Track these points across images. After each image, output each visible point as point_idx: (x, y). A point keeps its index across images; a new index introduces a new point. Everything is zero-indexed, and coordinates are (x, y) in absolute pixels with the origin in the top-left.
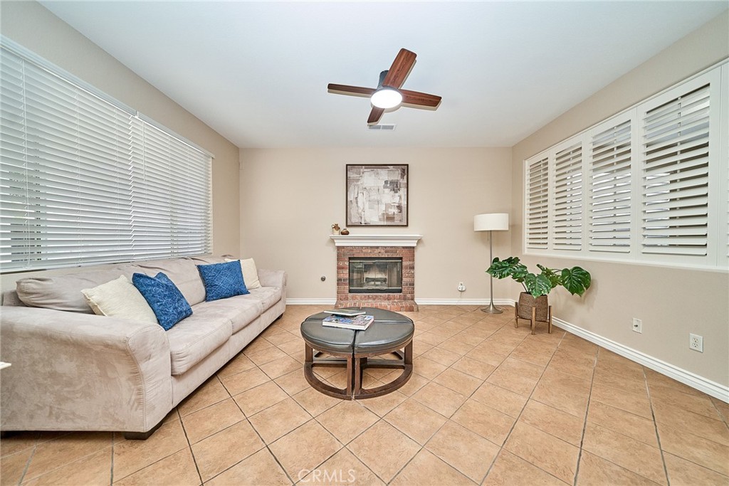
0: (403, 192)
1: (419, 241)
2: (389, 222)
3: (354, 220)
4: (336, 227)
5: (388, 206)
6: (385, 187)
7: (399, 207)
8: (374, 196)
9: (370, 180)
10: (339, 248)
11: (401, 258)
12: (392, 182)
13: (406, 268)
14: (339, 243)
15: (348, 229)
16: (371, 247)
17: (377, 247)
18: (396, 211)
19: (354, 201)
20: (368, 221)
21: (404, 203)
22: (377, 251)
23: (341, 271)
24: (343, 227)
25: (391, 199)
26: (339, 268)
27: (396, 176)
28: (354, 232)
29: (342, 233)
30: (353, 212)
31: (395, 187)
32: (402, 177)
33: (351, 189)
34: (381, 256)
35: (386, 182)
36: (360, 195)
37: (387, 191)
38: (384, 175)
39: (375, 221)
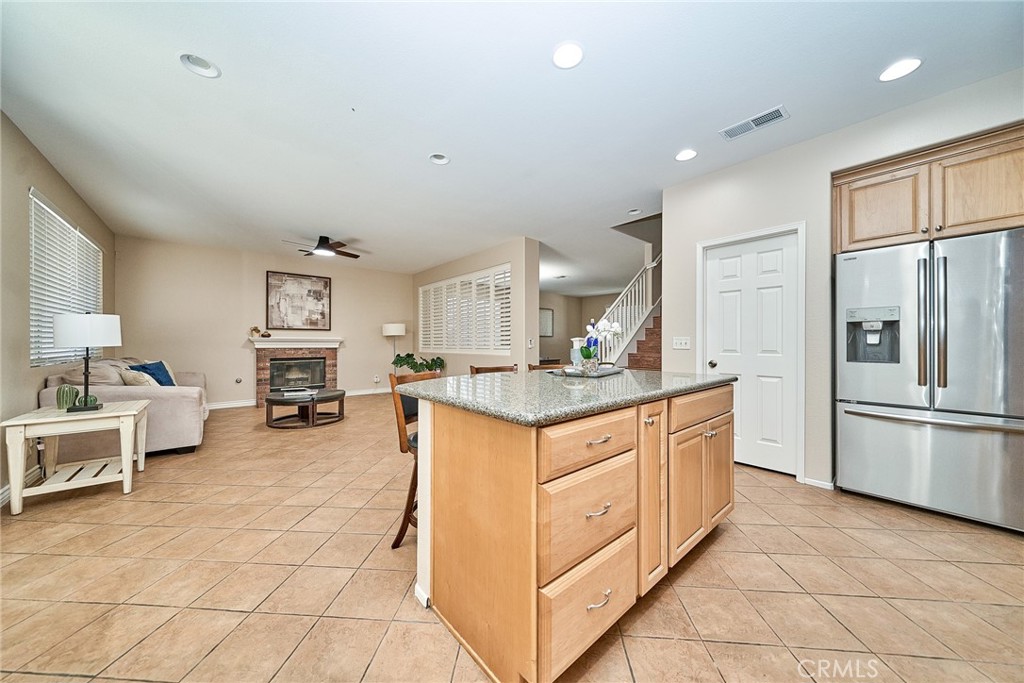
0: (326, 301)
1: (341, 343)
2: (313, 327)
3: (276, 323)
4: (256, 330)
5: (311, 312)
6: (308, 295)
7: (322, 314)
8: (297, 303)
9: (291, 287)
10: (258, 350)
11: (324, 358)
12: (315, 292)
13: (330, 366)
14: (258, 346)
15: (270, 332)
16: (295, 349)
17: (301, 349)
18: (319, 317)
19: (276, 306)
20: (290, 325)
21: (327, 311)
22: (300, 352)
23: (261, 372)
24: (263, 330)
25: (313, 307)
26: (258, 369)
27: (319, 287)
28: (275, 335)
29: (263, 336)
30: (274, 315)
31: (318, 296)
32: (325, 288)
33: (272, 294)
34: (305, 356)
35: (309, 291)
36: (282, 301)
37: (310, 299)
38: (307, 285)
39: (298, 324)
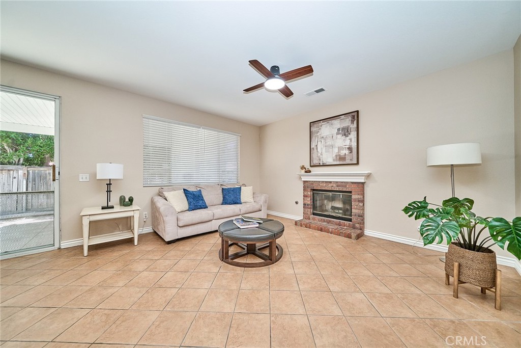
0: (353, 135)
1: (368, 176)
2: (342, 161)
3: (315, 162)
4: (303, 168)
5: (340, 149)
6: (338, 134)
7: (350, 149)
8: (329, 142)
9: (326, 130)
10: (304, 182)
11: (351, 192)
12: (343, 129)
13: (355, 200)
14: (304, 179)
15: (311, 169)
16: (326, 182)
17: (330, 182)
18: (347, 152)
19: (315, 148)
20: (325, 162)
21: (354, 144)
22: (330, 185)
23: (306, 198)
24: (307, 166)
25: (343, 143)
26: (305, 196)
27: (347, 122)
28: (315, 171)
29: (306, 172)
30: (314, 156)
31: (345, 132)
32: (352, 122)
33: (313, 139)
34: (333, 189)
35: (339, 130)
36: (319, 143)
37: (339, 136)
38: (337, 124)
39: (330, 161)
